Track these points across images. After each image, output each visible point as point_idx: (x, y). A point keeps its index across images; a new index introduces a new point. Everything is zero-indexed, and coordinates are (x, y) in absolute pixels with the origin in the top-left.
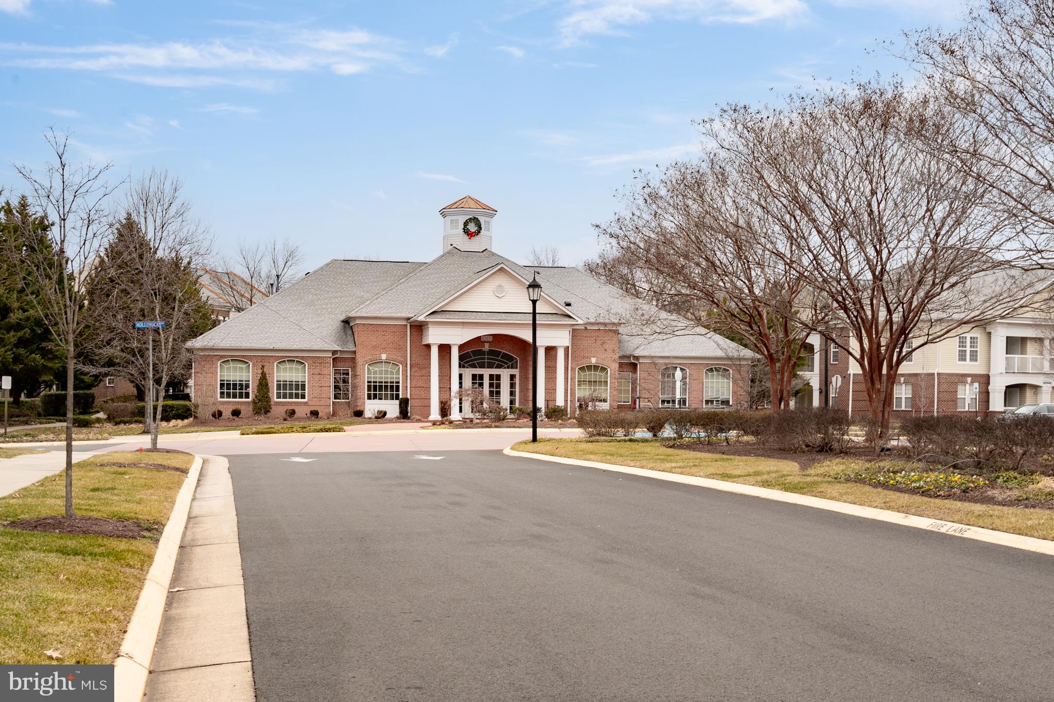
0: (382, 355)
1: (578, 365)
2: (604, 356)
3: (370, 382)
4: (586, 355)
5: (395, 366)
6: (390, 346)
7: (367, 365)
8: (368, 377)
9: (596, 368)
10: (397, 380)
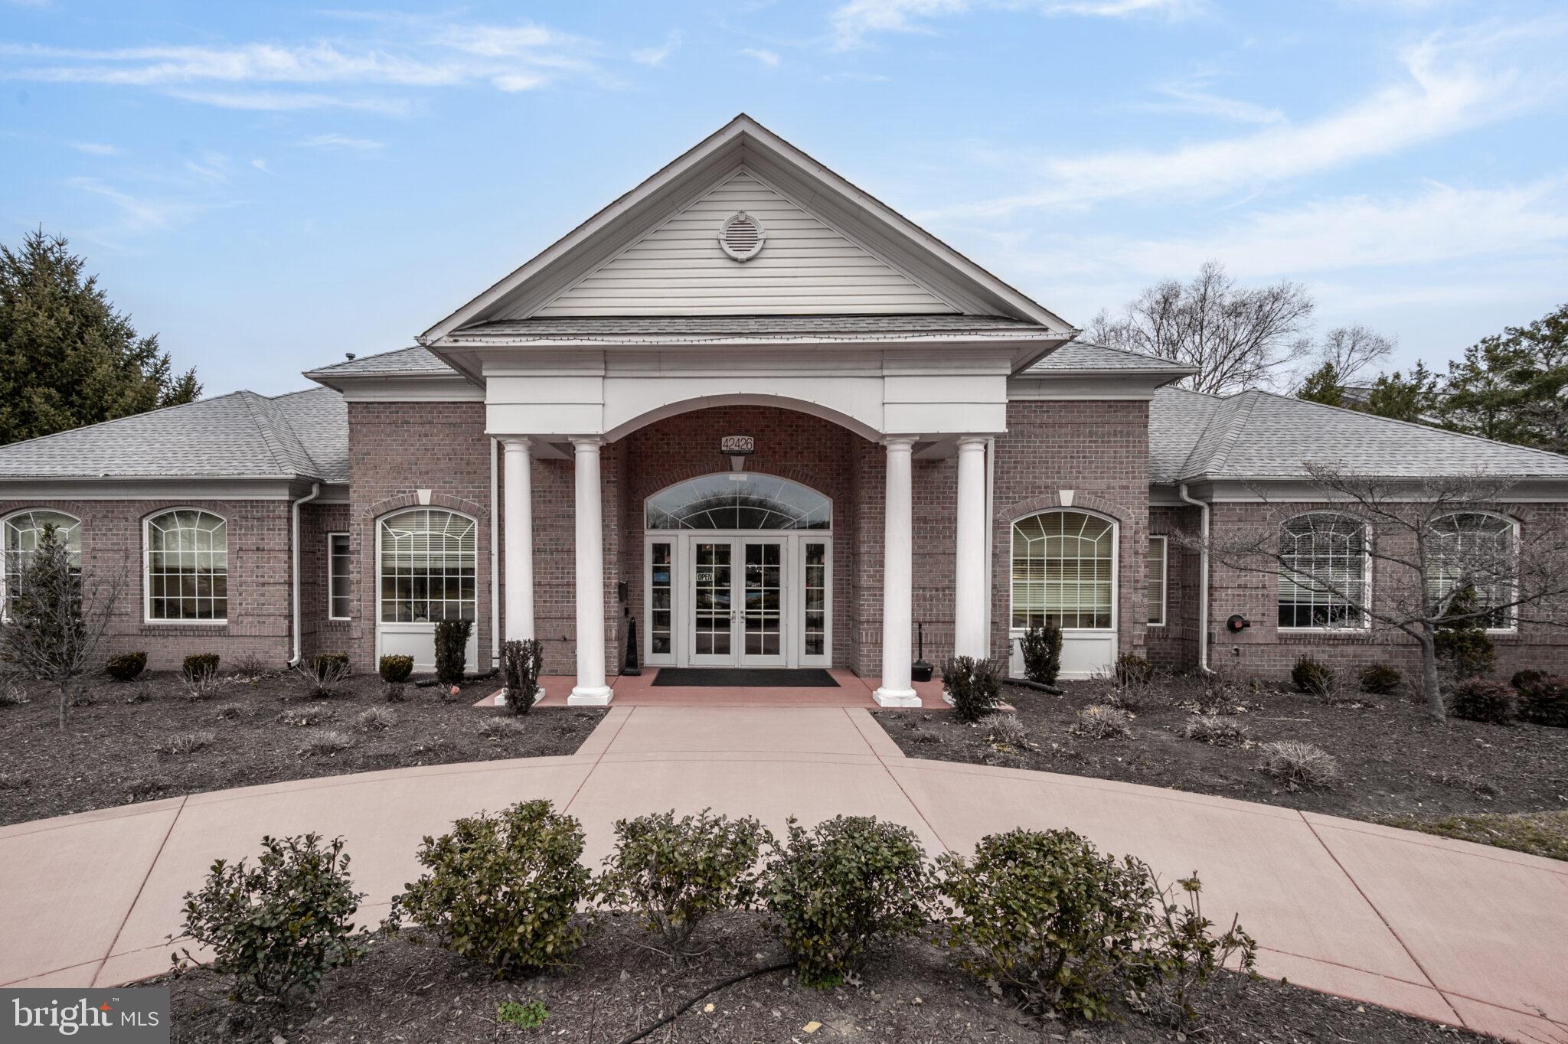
0: (420, 492)
1: (1014, 513)
2: (1101, 485)
3: (392, 571)
4: (1043, 481)
5: (460, 524)
6: (443, 464)
7: (379, 523)
8: (384, 558)
9: (1073, 520)
10: (468, 565)
